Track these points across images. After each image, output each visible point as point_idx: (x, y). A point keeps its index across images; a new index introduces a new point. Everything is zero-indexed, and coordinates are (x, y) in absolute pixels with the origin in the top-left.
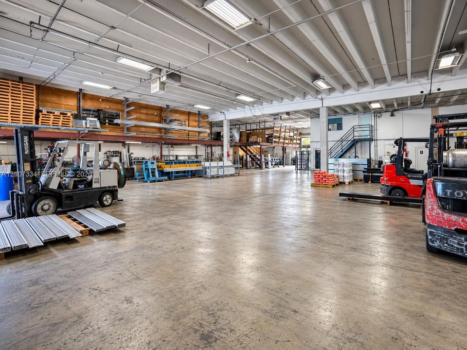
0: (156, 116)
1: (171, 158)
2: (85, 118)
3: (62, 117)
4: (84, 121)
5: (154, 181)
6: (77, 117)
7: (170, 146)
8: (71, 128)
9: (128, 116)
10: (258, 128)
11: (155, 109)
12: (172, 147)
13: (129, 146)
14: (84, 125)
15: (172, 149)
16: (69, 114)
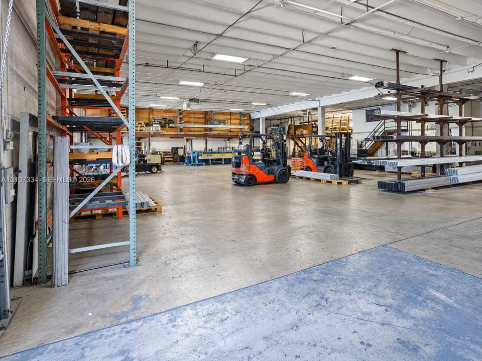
0: (202, 118)
1: (228, 149)
2: (152, 125)
3: (139, 126)
4: (151, 127)
5: (195, 165)
6: (147, 125)
7: (227, 139)
8: (144, 132)
9: (180, 121)
10: (310, 120)
11: (201, 114)
12: (228, 140)
13: (192, 140)
14: (152, 130)
15: (229, 142)
16: (143, 123)
